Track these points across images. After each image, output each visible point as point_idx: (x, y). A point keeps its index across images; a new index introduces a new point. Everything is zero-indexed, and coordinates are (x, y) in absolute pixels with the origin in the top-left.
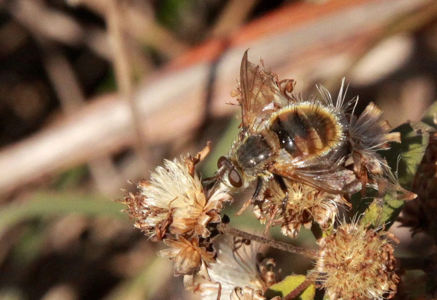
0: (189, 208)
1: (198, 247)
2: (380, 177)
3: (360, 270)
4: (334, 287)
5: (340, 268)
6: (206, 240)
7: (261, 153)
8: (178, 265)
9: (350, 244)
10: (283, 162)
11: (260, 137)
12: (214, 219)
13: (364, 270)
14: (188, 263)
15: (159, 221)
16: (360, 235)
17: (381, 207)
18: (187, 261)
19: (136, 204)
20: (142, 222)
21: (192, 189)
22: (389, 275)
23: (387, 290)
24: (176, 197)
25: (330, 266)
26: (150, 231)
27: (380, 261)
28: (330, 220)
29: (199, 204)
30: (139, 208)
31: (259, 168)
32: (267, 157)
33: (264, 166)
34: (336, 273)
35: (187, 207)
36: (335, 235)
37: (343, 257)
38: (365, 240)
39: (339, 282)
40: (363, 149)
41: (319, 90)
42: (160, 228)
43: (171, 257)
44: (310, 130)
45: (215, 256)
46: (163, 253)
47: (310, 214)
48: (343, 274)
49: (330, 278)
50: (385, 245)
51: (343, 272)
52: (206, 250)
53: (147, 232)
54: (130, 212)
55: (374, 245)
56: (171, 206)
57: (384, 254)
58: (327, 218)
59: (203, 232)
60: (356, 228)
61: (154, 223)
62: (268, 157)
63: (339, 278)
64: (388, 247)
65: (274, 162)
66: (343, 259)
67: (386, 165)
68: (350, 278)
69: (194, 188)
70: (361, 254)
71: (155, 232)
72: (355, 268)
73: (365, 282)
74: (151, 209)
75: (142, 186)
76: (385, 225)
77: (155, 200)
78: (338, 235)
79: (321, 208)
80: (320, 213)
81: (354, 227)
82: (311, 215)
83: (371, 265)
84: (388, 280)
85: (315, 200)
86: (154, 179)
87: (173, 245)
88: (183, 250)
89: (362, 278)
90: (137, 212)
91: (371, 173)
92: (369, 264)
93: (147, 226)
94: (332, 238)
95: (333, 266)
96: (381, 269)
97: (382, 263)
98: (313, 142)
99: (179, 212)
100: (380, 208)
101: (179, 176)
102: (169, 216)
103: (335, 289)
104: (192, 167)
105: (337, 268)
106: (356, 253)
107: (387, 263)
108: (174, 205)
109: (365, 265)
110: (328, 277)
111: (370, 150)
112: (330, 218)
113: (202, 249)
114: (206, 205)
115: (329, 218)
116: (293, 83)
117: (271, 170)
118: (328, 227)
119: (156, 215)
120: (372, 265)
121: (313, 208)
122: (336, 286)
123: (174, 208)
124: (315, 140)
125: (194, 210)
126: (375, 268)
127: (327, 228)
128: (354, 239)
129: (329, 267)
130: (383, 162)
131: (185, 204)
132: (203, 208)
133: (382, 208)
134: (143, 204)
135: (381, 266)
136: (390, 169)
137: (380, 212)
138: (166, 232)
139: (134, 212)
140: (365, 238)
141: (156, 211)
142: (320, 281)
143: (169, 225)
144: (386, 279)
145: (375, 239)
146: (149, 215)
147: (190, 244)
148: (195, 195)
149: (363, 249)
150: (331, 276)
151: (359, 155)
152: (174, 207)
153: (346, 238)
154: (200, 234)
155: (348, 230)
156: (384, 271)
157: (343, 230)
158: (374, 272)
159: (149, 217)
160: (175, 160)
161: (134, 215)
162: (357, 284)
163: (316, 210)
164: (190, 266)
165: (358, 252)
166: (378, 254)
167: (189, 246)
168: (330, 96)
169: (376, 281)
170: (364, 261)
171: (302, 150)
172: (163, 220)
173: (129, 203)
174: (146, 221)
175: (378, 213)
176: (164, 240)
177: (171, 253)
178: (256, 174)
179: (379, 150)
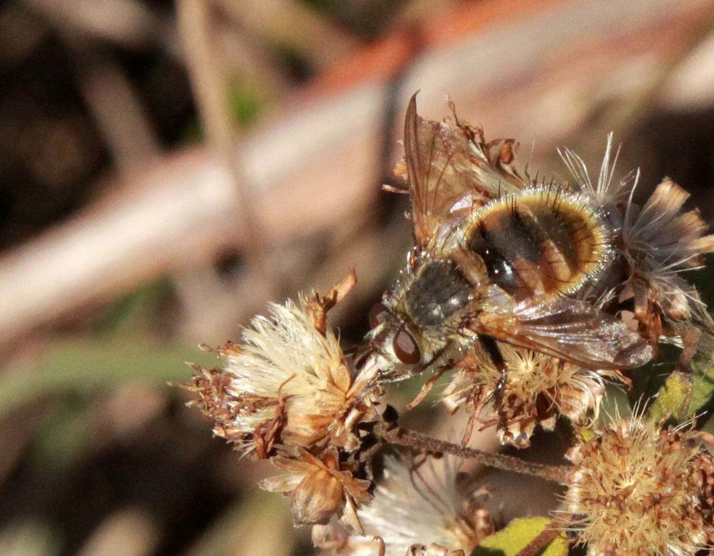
0: (318, 396)
1: (338, 471)
2: (686, 324)
3: (650, 507)
4: (601, 542)
5: (610, 504)
6: (353, 456)
7: (453, 295)
8: (299, 506)
9: (630, 457)
10: (496, 312)
11: (449, 264)
12: (366, 414)
13: (658, 507)
14: (319, 502)
15: (260, 422)
16: (649, 439)
17: (689, 381)
18: (317, 499)
19: (215, 390)
20: (227, 425)
21: (324, 358)
22: (706, 516)
23: (705, 543)
24: (292, 374)
25: (593, 501)
26: (245, 443)
27: (688, 490)
28: (590, 412)
29: (338, 387)
30: (221, 398)
31: (450, 325)
32: (464, 303)
33: (459, 320)
34: (604, 513)
35: (314, 394)
36: (599, 441)
37: (617, 484)
38: (658, 449)
39: (611, 532)
40: (651, 269)
41: (563, 158)
42: (263, 436)
43: (287, 491)
44: (545, 244)
45: (370, 486)
46: (271, 484)
47: (551, 401)
48: (617, 517)
49: (593, 524)
50: (697, 458)
51: (617, 512)
52: (352, 476)
53: (238, 444)
54: (205, 407)
55: (676, 458)
56: (283, 392)
57: (696, 476)
58: (585, 408)
59: (346, 440)
60: (641, 426)
61: (252, 426)
62: (468, 302)
63: (610, 525)
64: (702, 461)
65: (479, 312)
66: (616, 486)
67: (698, 301)
68: (631, 523)
69: (327, 357)
70: (650, 476)
71: (253, 443)
72: (641, 503)
73: (661, 530)
74: (244, 399)
75: (227, 354)
76: (696, 419)
77: (252, 381)
78: (606, 441)
79: (572, 389)
80: (572, 397)
81: (637, 423)
82: (552, 404)
83: (671, 497)
84: (705, 524)
85: (559, 374)
86: (250, 341)
87: (288, 467)
88: (309, 476)
89: (655, 522)
90: (218, 407)
91: (669, 316)
92: (667, 495)
93: (237, 433)
94: (594, 447)
95: (598, 501)
96: (690, 504)
97: (692, 492)
98: (552, 268)
99: (298, 403)
100: (688, 384)
101: (297, 333)
102: (280, 412)
103: (603, 547)
104: (320, 315)
105: (605, 505)
106: (641, 474)
107: (702, 492)
108: (290, 389)
109: (658, 497)
110: (588, 522)
111: (667, 270)
112: (591, 407)
113: (344, 474)
114: (350, 387)
115: (588, 408)
116: (514, 146)
117: (474, 327)
118: (586, 424)
119: (254, 412)
120: (673, 497)
121: (557, 388)
122: (604, 539)
123: (289, 397)
124: (555, 264)
125: (327, 398)
126: (678, 502)
127: (586, 426)
128: (635, 448)
129: (591, 504)
130: (690, 294)
131: (311, 388)
132: (346, 393)
133: (690, 384)
134: (228, 390)
135: (689, 499)
136: (705, 307)
137: (688, 391)
138: (274, 443)
139: (212, 405)
140: (658, 445)
141: (254, 404)
142: (575, 530)
143: (279, 430)
144: (700, 524)
145: (677, 446)
146: (241, 410)
147: (321, 464)
148: (329, 369)
149: (654, 467)
150: (596, 521)
151: (643, 282)
152: (289, 394)
153: (621, 445)
154: (340, 445)
155: (624, 430)
156: (696, 508)
157: (614, 431)
158: (677, 511)
159: (240, 415)
160: (289, 303)
161: (212, 412)
162: (647, 535)
163: (563, 392)
164: (323, 507)
165: (645, 474)
166: (683, 475)
167: (321, 469)
168: (585, 169)
169: (681, 528)
170: (657, 489)
171: (532, 284)
172: (268, 421)
173: (203, 389)
174: (235, 423)
175: (685, 394)
176: (271, 459)
177: (285, 482)
178: (446, 335)
179: (683, 270)
